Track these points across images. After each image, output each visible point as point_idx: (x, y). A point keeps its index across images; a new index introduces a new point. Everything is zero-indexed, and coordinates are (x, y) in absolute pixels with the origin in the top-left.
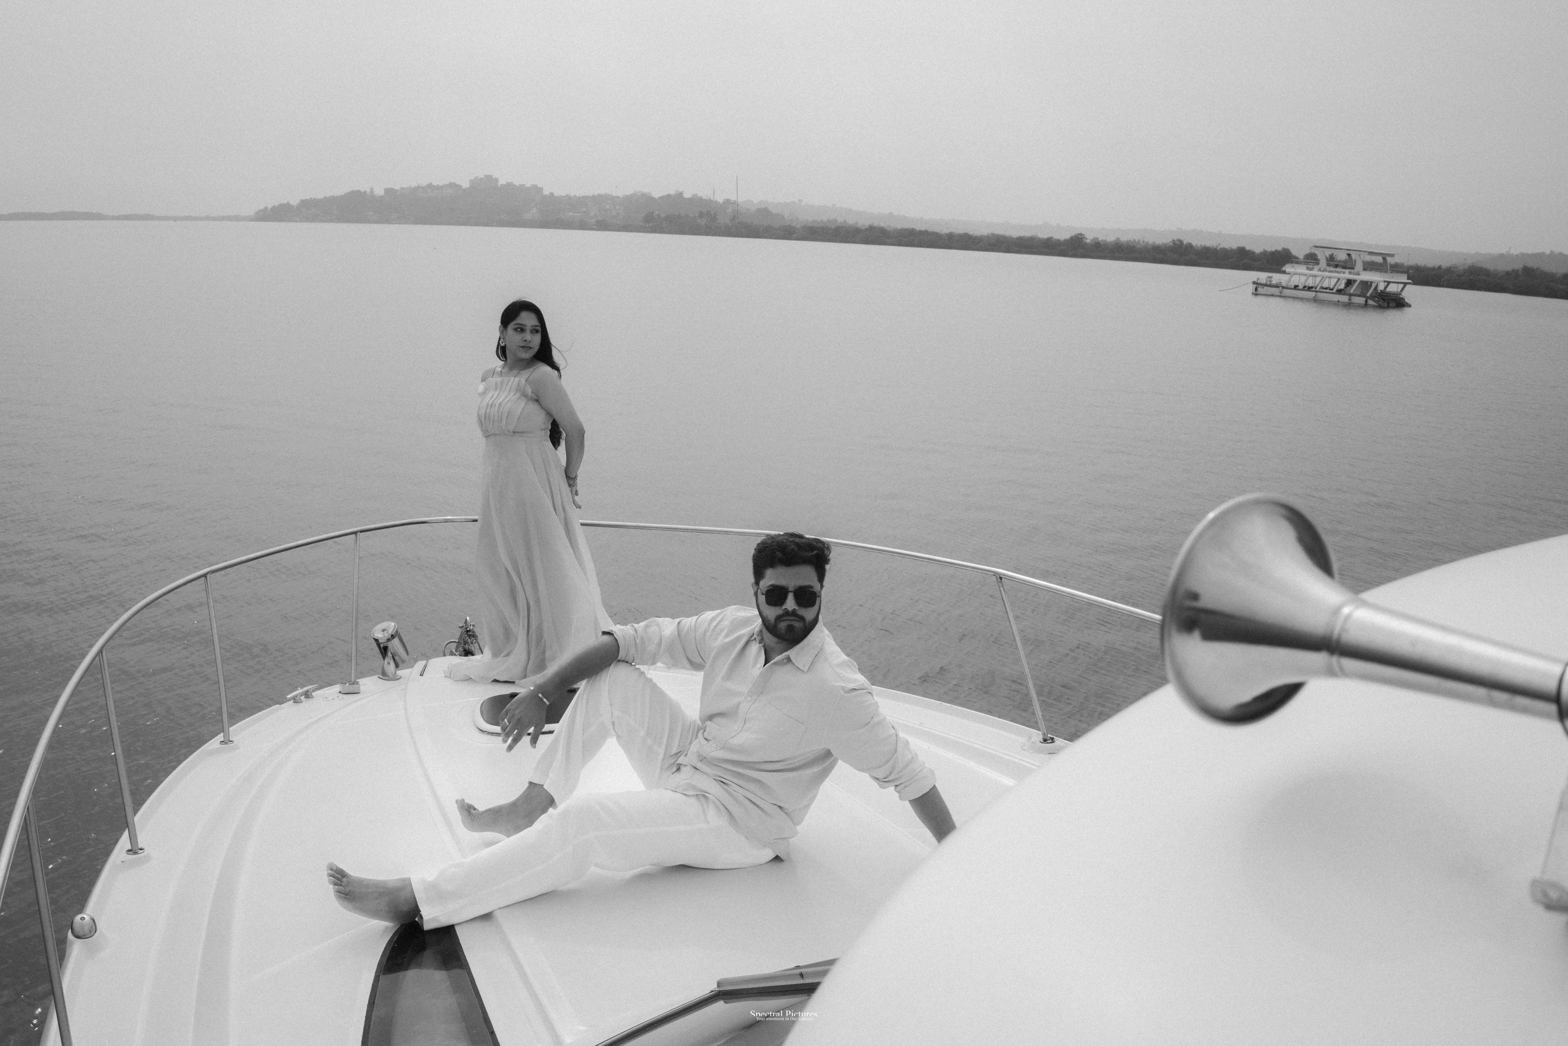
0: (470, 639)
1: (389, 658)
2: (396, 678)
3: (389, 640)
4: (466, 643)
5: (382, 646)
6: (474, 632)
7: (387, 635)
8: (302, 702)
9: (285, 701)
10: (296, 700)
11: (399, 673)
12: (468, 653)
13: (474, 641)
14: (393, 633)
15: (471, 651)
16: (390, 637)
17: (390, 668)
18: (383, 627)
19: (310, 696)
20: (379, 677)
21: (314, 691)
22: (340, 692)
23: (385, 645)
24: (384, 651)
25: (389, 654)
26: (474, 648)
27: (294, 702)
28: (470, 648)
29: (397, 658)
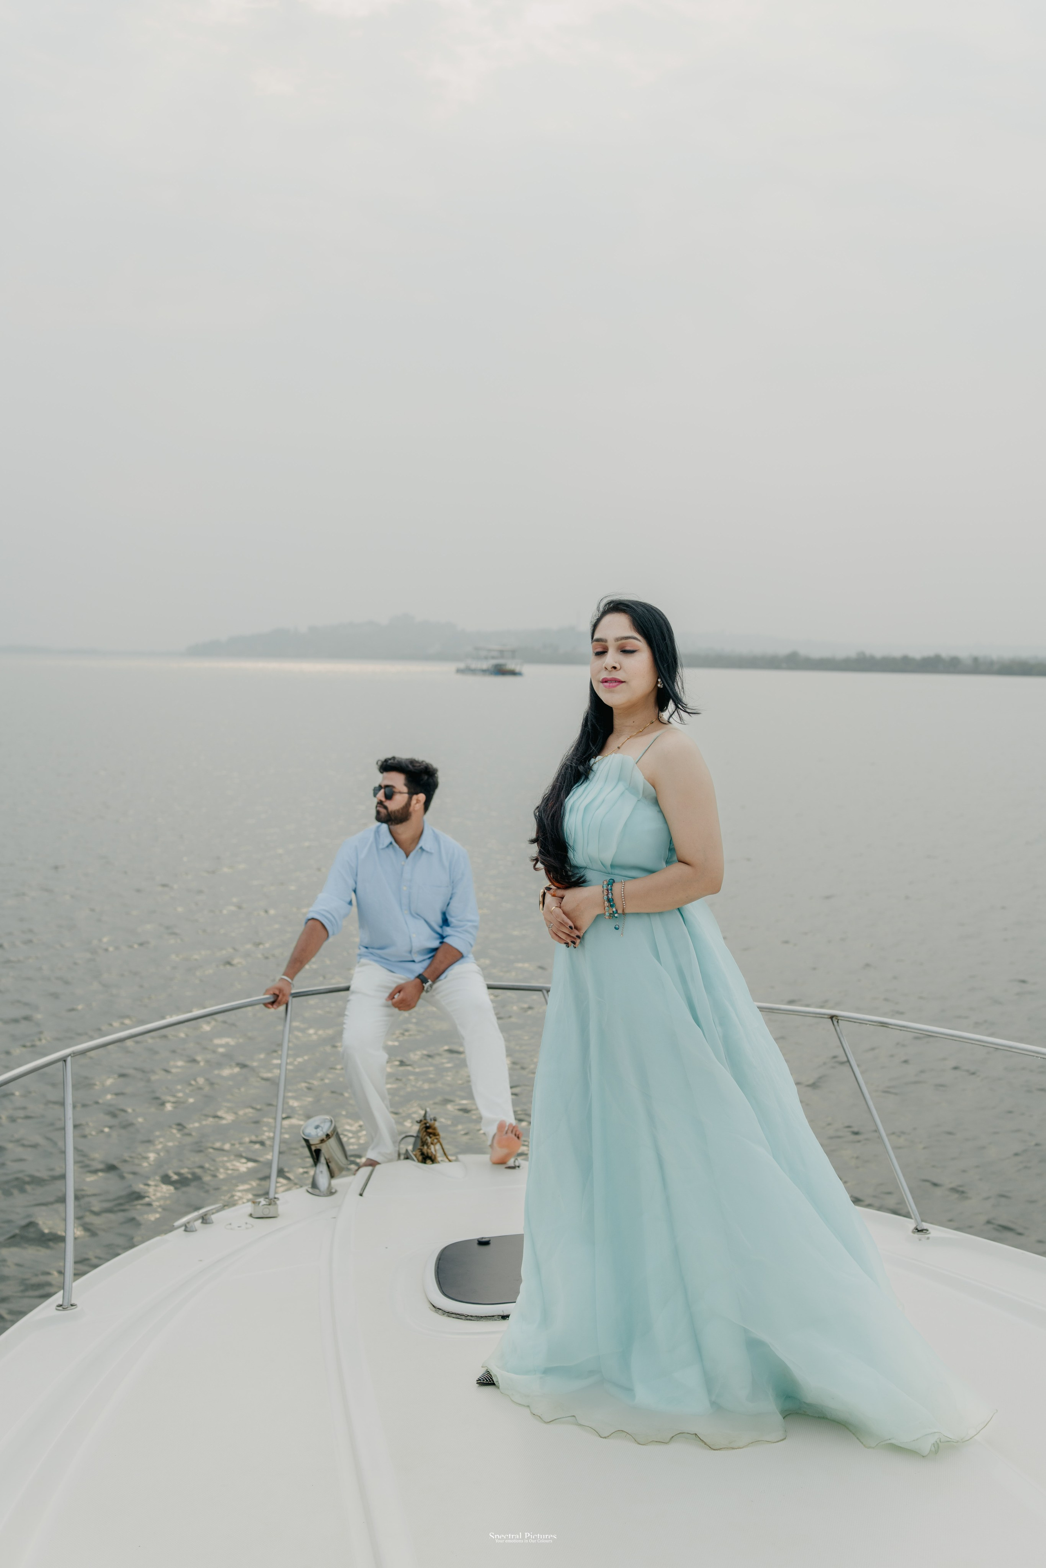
0: (430, 1137)
1: (322, 1167)
2: (331, 1193)
3: (322, 1141)
4: (424, 1143)
5: (313, 1148)
6: (435, 1129)
7: (321, 1133)
8: (196, 1230)
9: (172, 1229)
10: (187, 1228)
11: (335, 1182)
12: (427, 1158)
13: (436, 1141)
14: (329, 1133)
15: (430, 1155)
16: (324, 1137)
17: (323, 1179)
18: (317, 1123)
19: (208, 1221)
20: (308, 1191)
21: (213, 1214)
22: (251, 1215)
23: (318, 1147)
24: (316, 1155)
25: (322, 1160)
26: (435, 1149)
27: (185, 1230)
28: (429, 1151)
29: (332, 1165)
